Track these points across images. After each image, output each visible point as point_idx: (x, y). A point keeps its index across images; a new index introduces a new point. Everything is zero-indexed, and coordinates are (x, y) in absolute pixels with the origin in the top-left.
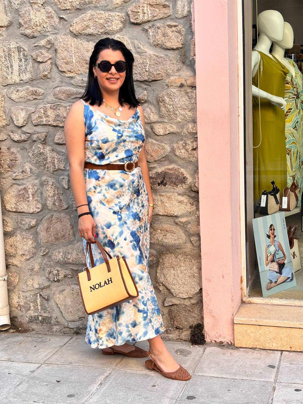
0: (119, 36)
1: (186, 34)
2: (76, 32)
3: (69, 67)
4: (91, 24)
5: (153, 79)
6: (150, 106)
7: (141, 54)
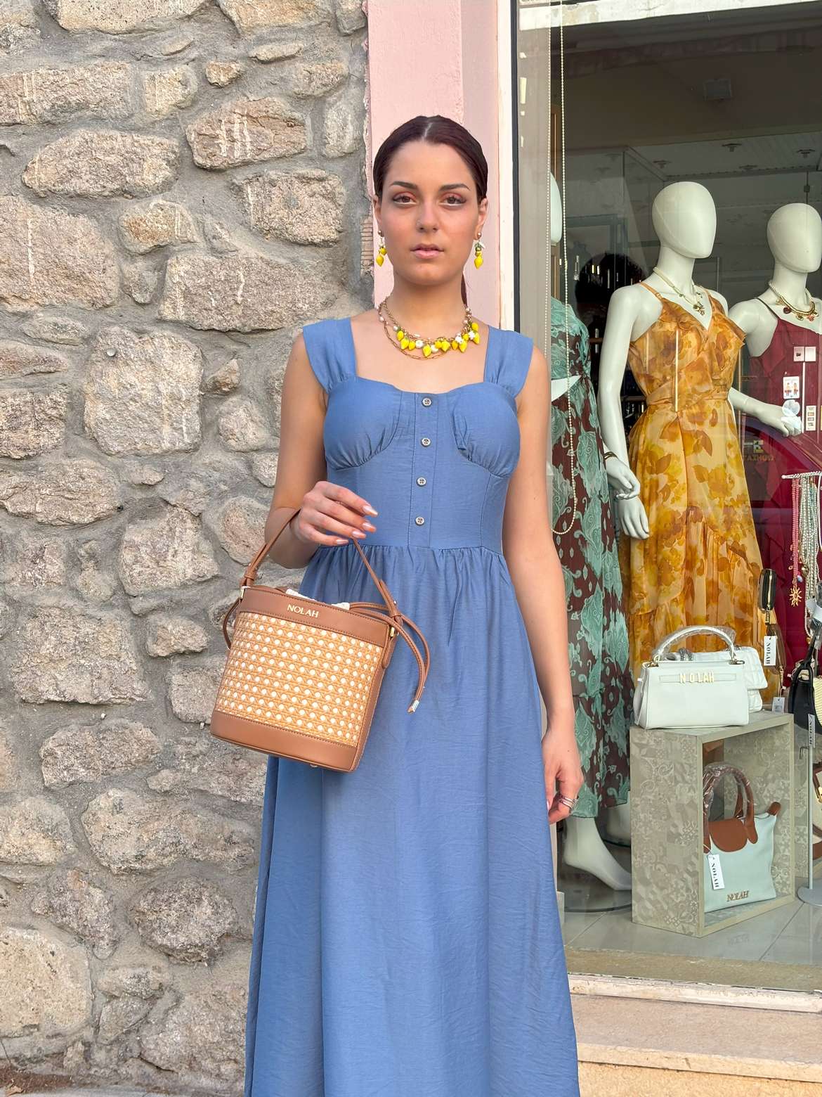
0: (161, 202)
1: (348, 204)
2: (40, 187)
3: (16, 285)
4: (83, 165)
5: (257, 326)
6: (246, 402)
7: (224, 256)
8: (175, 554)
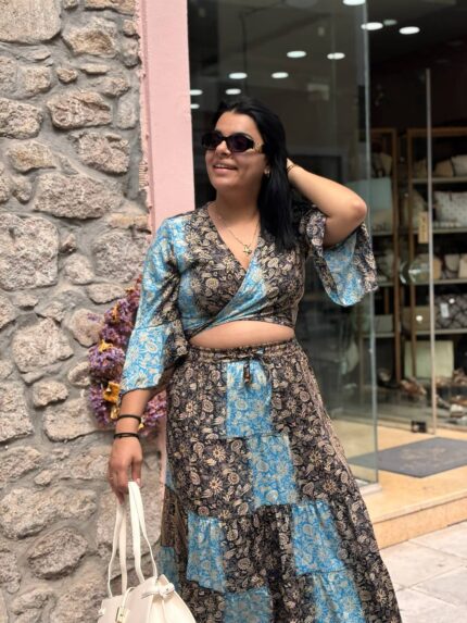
0: (36, 142)
1: (132, 154)
5: (89, 216)
6: (81, 257)
7: (71, 176)
8: (51, 345)
